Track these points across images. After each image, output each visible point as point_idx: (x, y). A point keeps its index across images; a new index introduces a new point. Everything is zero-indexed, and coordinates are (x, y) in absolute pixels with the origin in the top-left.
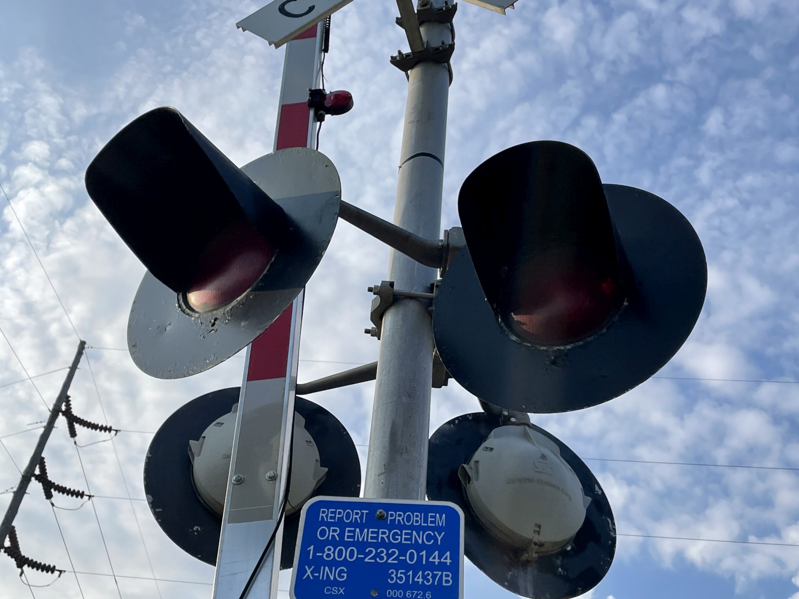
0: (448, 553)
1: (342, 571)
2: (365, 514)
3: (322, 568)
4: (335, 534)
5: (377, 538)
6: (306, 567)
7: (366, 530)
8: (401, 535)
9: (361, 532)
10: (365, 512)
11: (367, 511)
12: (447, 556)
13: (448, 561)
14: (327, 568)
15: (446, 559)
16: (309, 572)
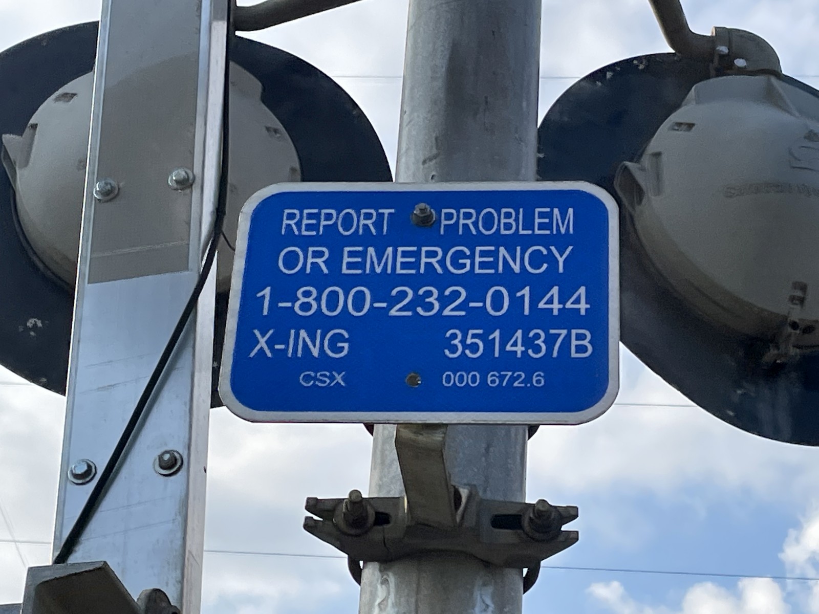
0: (582, 290)
1: (338, 338)
2: (386, 216)
3: (293, 332)
4: (320, 261)
5: (416, 265)
6: (257, 332)
7: (390, 250)
8: (472, 257)
9: (380, 254)
10: (387, 212)
11: (393, 211)
12: (579, 297)
13: (583, 306)
14: (303, 334)
15: (577, 301)
16: (262, 342)
